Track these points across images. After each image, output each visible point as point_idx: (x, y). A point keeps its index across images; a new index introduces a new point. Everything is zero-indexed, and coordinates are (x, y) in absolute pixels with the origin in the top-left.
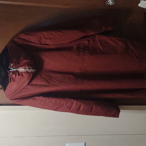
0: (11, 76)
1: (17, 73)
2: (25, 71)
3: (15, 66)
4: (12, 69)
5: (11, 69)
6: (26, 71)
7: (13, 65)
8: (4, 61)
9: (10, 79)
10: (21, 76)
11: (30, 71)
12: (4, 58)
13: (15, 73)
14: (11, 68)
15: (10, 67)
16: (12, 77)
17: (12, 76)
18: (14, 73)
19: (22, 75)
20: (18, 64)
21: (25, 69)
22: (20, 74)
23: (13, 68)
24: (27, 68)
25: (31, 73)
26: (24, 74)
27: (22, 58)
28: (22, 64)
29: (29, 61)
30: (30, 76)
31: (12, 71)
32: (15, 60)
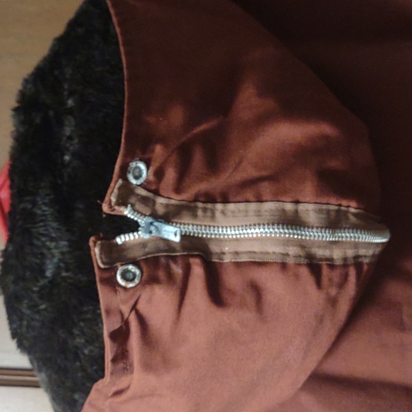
0: (126, 309)
1: (198, 271)
2: (293, 251)
3: (178, 190)
4: (142, 221)
5: (133, 227)
6: (302, 244)
7: (159, 174)
8: (68, 131)
9: (121, 336)
10: (242, 305)
11: (337, 254)
12: (70, 102)
13: (177, 270)
14: (127, 212)
15: (123, 202)
16: (142, 320)
17: (134, 308)
18: (161, 274)
19: (256, 290)
20: (214, 166)
21: (293, 221)
22: (232, 280)
23: (155, 216)
24: (309, 211)
25: (352, 272)
26: (273, 283)
27: (248, 100)
28: (249, 172)
29: (326, 129)
30: (333, 302)
31: (143, 244)
32: (177, 116)
